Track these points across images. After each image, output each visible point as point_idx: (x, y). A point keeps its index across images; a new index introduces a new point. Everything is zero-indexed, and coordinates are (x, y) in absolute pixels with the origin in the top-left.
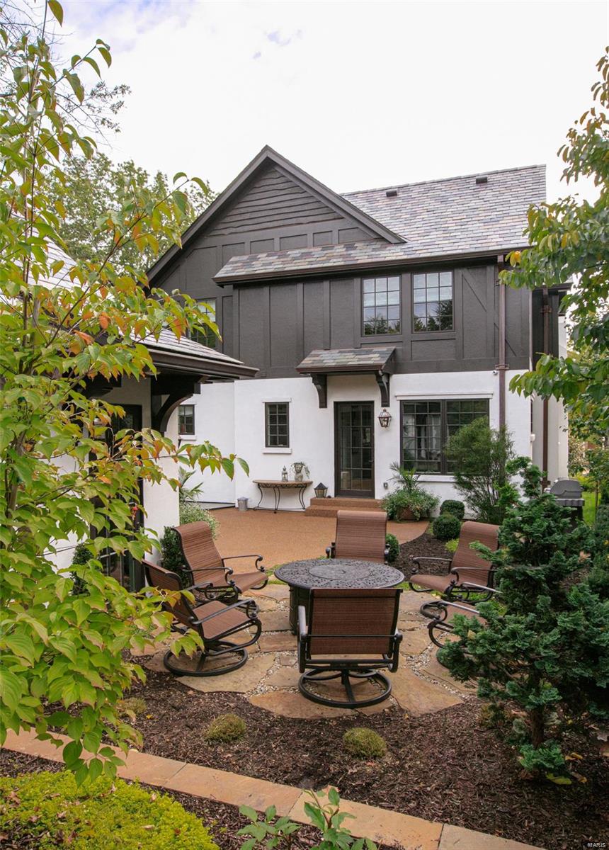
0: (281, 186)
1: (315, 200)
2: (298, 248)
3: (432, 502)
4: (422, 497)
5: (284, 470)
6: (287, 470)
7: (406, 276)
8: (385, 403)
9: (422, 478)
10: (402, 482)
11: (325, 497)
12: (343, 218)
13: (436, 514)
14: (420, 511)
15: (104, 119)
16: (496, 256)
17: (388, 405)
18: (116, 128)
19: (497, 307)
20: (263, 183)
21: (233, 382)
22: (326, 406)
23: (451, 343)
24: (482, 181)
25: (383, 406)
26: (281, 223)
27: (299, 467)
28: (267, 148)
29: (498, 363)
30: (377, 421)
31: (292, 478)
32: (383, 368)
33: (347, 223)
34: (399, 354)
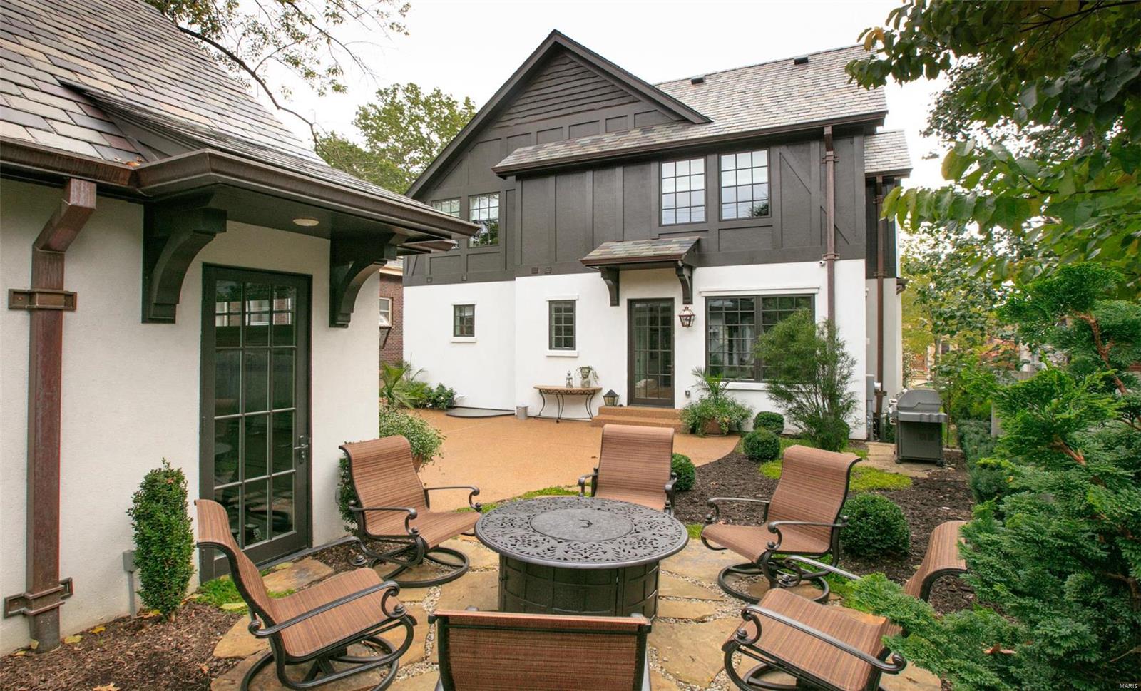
0: (571, 72)
1: (608, 84)
2: (588, 136)
3: (743, 413)
4: (731, 408)
5: (569, 375)
6: (572, 375)
7: (712, 158)
8: (688, 299)
9: (731, 385)
10: (708, 390)
11: (615, 406)
12: (640, 101)
13: (749, 427)
14: (729, 425)
15: (393, 24)
16: (823, 128)
17: (691, 303)
18: (405, 31)
19: (824, 187)
20: (551, 70)
21: (514, 280)
22: (618, 304)
23: (767, 230)
24: (801, 62)
25: (684, 303)
26: (570, 110)
27: (586, 372)
28: (555, 32)
29: (827, 252)
30: (677, 321)
31: (577, 384)
32: (683, 258)
33: (644, 106)
34: (704, 244)
